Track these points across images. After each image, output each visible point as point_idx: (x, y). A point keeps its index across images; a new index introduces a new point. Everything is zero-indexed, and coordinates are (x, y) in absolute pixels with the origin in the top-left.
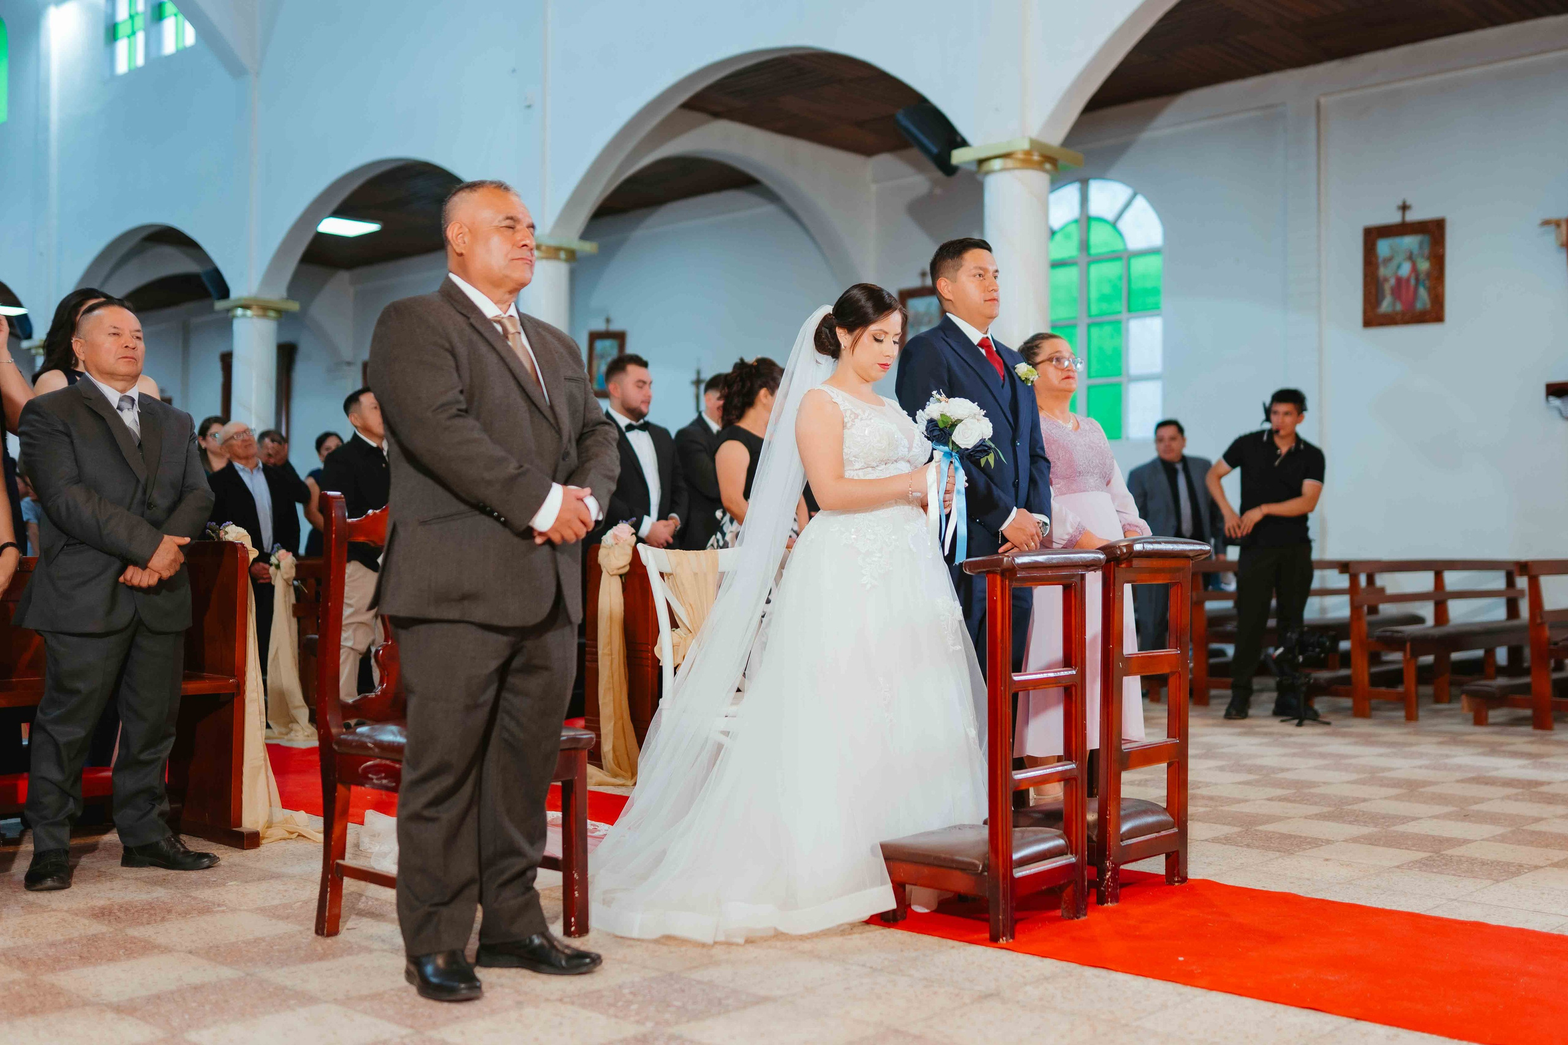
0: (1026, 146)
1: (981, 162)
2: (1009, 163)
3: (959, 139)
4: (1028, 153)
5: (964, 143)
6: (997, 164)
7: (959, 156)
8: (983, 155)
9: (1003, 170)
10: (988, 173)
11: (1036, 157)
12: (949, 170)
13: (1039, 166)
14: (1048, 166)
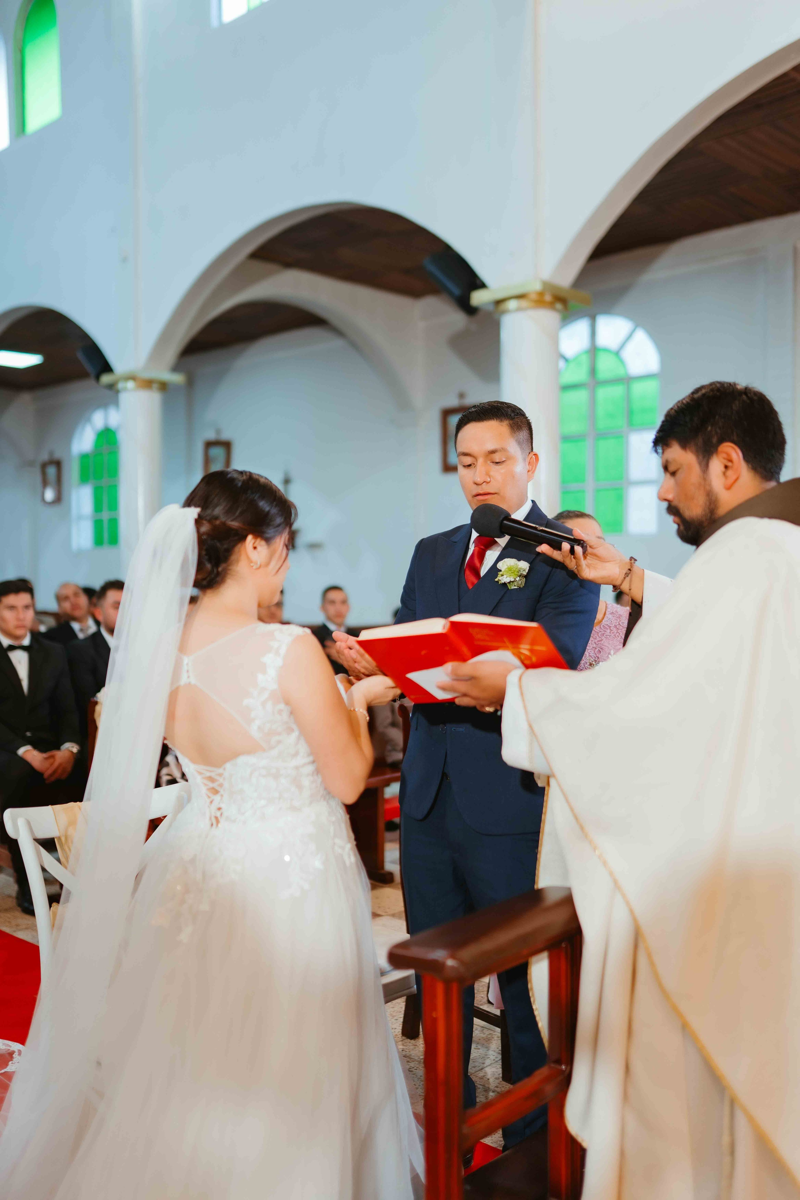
0: (537, 287)
1: (498, 302)
2: (523, 303)
3: (478, 282)
4: (541, 294)
5: (482, 285)
6: (512, 304)
7: (478, 298)
8: (499, 296)
9: (519, 309)
10: (505, 312)
11: (548, 298)
12: (470, 310)
13: (551, 305)
14: (559, 306)
